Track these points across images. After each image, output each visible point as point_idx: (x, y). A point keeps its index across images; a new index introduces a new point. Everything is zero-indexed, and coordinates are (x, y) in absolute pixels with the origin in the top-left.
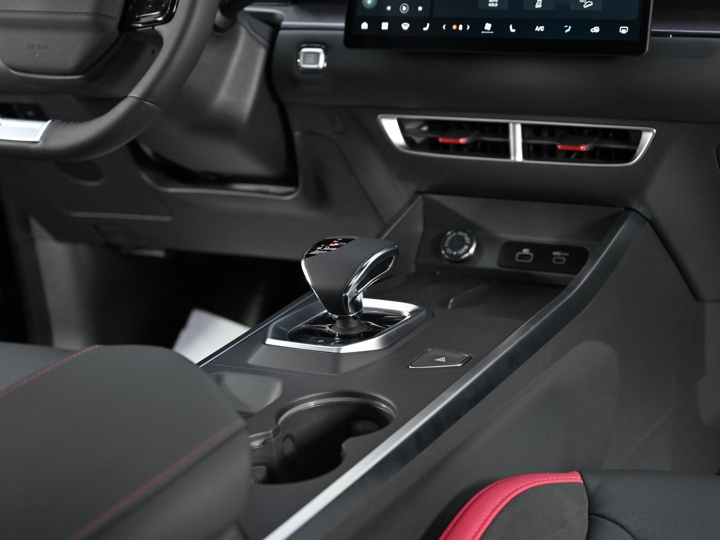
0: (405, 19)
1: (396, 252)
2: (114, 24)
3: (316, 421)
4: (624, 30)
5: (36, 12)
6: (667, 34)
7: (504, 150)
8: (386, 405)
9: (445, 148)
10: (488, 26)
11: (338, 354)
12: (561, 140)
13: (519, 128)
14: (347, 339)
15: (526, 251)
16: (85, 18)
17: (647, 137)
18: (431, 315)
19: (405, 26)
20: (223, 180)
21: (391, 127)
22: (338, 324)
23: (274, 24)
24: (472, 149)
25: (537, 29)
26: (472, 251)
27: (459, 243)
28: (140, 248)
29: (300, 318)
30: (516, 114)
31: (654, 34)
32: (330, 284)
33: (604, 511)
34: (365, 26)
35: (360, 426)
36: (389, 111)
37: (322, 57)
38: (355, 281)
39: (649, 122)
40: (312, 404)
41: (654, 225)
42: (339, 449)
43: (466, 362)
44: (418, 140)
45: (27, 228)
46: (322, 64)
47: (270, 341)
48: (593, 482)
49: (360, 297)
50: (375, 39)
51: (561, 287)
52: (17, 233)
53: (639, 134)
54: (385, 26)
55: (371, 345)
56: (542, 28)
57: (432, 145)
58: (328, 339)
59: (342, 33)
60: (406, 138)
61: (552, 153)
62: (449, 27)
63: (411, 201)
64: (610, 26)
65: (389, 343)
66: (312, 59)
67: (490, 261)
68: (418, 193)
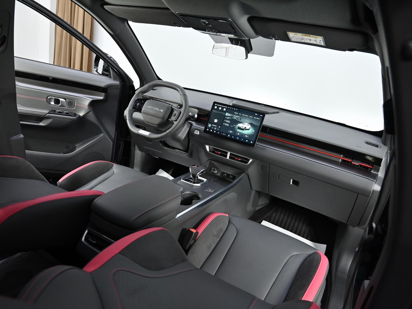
0: (215, 130)
1: (206, 170)
2: (166, 119)
3: (188, 196)
4: (252, 142)
5: (155, 114)
6: (258, 145)
7: (226, 156)
8: (200, 196)
9: (216, 153)
10: (229, 135)
11: (193, 185)
12: (236, 157)
13: (229, 153)
14: (194, 183)
15: (225, 174)
16: (161, 116)
17: (251, 160)
18: (209, 182)
19: (215, 132)
20: (174, 148)
21: (207, 147)
22: (193, 180)
23: (192, 125)
24: (220, 155)
25: (237, 138)
26: (216, 172)
27: (214, 170)
28: (154, 156)
29: (187, 177)
30: (230, 151)
31: (256, 144)
32: (194, 173)
33: (231, 222)
34: (208, 130)
35: (194, 198)
36: (208, 145)
37: (199, 132)
38: (198, 173)
39: (252, 158)
40: (188, 193)
41: (248, 175)
42: (192, 201)
43: (214, 191)
44: (211, 150)
45: (135, 147)
46: (198, 134)
47: (182, 180)
48: (230, 217)
49: (198, 176)
50: (209, 132)
51: (231, 182)
52: (132, 148)
53: (250, 159)
54: (211, 130)
55: (199, 185)
56: (238, 138)
57: (214, 152)
58: (191, 182)
59: (204, 130)
60: (209, 150)
61: (234, 159)
62: (222, 134)
63: (207, 161)
64: (249, 141)
65: (202, 185)
66: (197, 132)
67: (219, 174)
68: (209, 160)
